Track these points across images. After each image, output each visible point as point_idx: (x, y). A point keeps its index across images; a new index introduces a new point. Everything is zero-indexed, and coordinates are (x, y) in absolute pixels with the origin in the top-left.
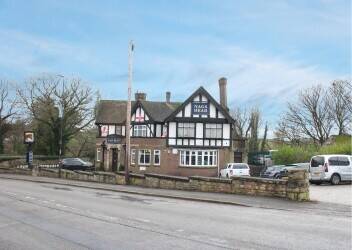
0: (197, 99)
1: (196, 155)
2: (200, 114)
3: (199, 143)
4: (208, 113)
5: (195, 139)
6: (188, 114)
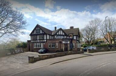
0: (37, 29)
1: (39, 44)
3: (38, 41)
5: (37, 40)
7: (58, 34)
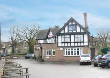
6: (66, 31)
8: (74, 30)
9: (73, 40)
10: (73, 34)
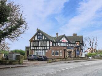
0: (39, 34)
2: (40, 39)
4: (42, 38)
7: (61, 41)
8: (41, 38)
9: (39, 45)
10: (40, 41)
